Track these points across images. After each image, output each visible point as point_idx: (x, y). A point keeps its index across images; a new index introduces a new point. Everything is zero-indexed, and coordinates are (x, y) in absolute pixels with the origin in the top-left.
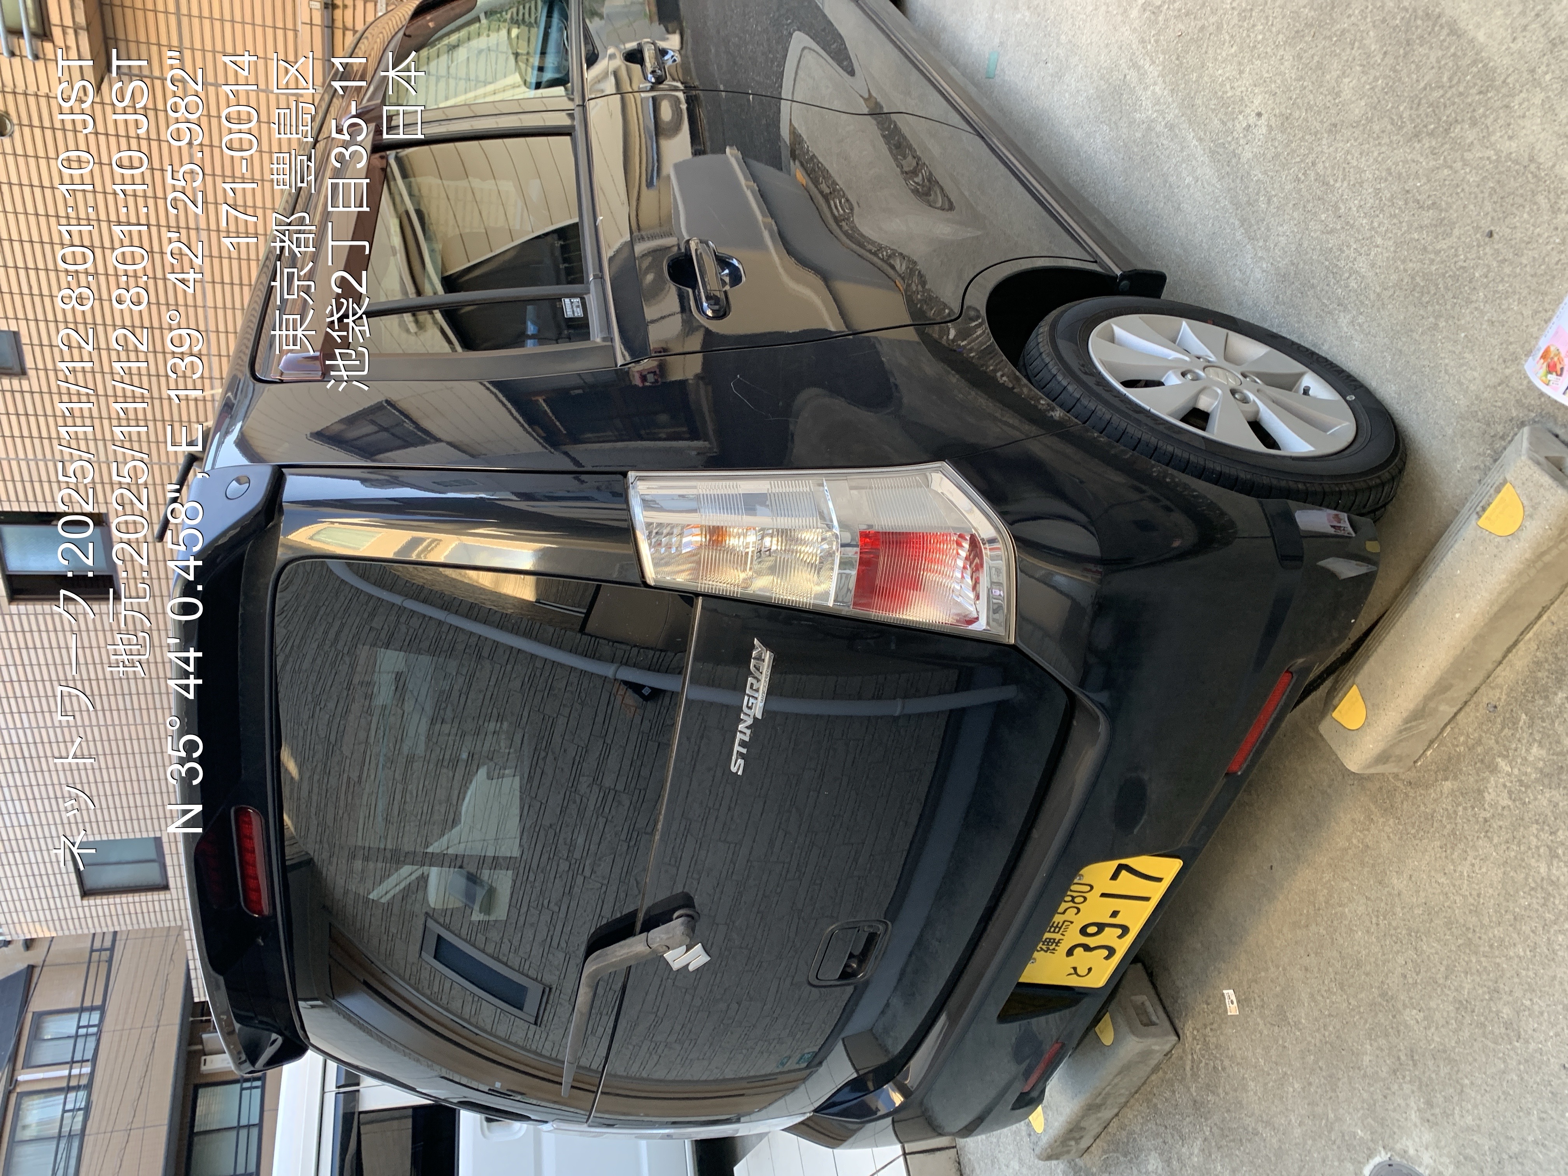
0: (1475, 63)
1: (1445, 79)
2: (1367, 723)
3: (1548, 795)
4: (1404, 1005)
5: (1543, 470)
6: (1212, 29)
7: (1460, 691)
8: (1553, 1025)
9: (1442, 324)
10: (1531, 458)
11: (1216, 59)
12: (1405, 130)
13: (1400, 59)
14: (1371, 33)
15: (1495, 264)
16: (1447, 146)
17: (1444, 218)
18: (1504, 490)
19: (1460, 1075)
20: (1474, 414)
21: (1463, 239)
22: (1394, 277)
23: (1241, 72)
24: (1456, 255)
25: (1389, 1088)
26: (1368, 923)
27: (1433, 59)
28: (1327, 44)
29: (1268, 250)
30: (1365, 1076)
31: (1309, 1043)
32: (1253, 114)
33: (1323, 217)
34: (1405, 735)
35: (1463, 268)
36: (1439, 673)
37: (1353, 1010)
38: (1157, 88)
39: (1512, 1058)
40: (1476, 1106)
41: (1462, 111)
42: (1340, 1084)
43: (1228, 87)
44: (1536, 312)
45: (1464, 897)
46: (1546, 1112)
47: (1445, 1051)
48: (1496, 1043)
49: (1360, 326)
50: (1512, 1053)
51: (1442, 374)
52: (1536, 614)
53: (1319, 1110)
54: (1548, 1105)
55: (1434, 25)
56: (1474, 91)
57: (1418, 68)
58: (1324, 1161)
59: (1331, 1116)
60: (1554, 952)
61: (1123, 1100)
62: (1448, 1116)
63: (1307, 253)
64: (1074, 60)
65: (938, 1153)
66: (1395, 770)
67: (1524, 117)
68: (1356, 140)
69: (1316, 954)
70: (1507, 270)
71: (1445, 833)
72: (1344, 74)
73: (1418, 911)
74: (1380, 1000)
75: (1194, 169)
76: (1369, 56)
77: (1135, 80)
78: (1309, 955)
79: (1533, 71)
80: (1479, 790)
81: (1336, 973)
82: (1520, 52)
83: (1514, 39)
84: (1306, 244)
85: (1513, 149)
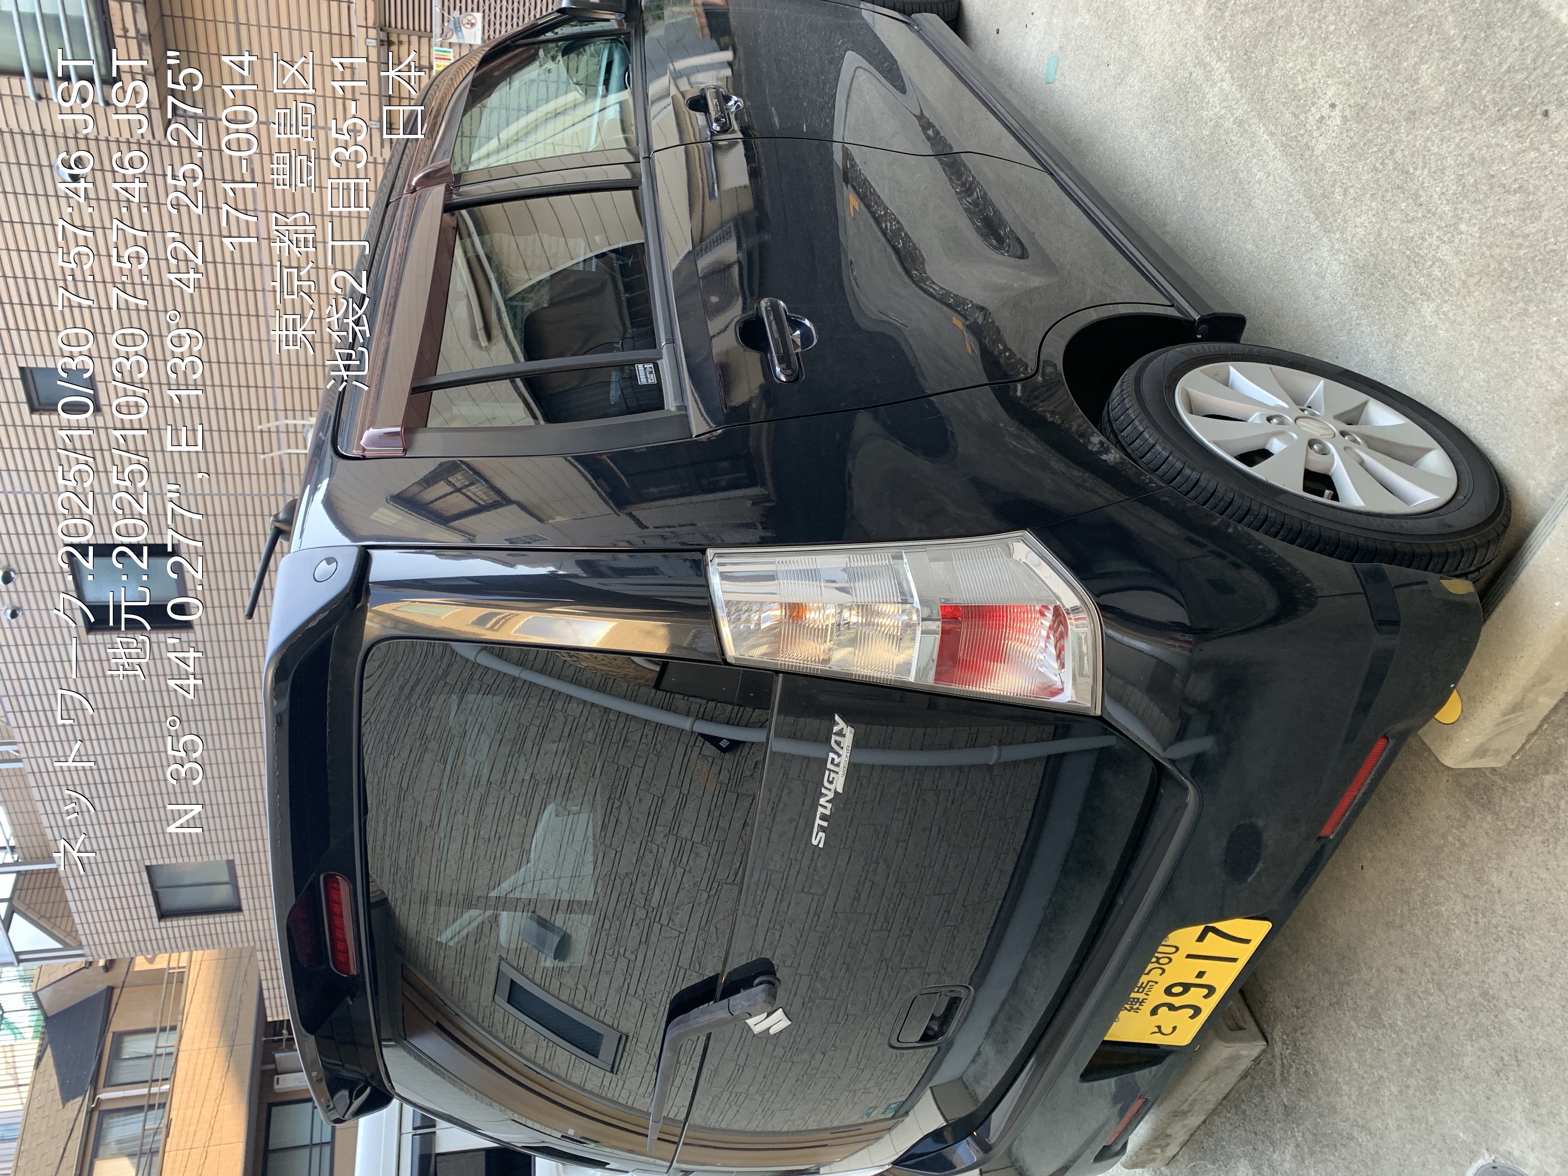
0: (1559, 43)
1: (1529, 61)
2: (1463, 717)
4: (1507, 1004)
6: (1280, 23)
7: (1561, 682)
9: (1532, 309)
11: (1286, 53)
12: (1488, 114)
13: (1481, 43)
14: (1450, 19)
16: (1534, 128)
17: (1532, 201)
21: (1553, 222)
22: (1480, 264)
23: (1313, 64)
24: (1546, 239)
25: (1492, 1090)
26: (1467, 923)
27: (1516, 43)
28: (1403, 31)
29: (1345, 242)
30: (1467, 1077)
31: (1406, 1045)
32: (1327, 106)
33: (1403, 206)
34: (1503, 727)
35: (1554, 251)
37: (1452, 1010)
38: (1225, 85)
41: (1549, 92)
42: (1440, 1086)
43: (1300, 79)
47: (1551, 1051)
49: (1445, 314)
51: (1533, 360)
53: (1418, 1113)
57: (1501, 51)
58: (1424, 1165)
59: (1431, 1119)
61: (1211, 1106)
62: (1554, 1116)
63: (1387, 243)
64: (1137, 61)
66: (1493, 765)
68: (1436, 126)
69: (1412, 954)
71: (1547, 827)
72: (1422, 61)
73: (1521, 908)
74: (1480, 1000)
75: (1265, 165)
76: (1448, 41)
77: (1201, 77)
78: (1404, 955)
81: (1433, 973)
84: (1385, 234)
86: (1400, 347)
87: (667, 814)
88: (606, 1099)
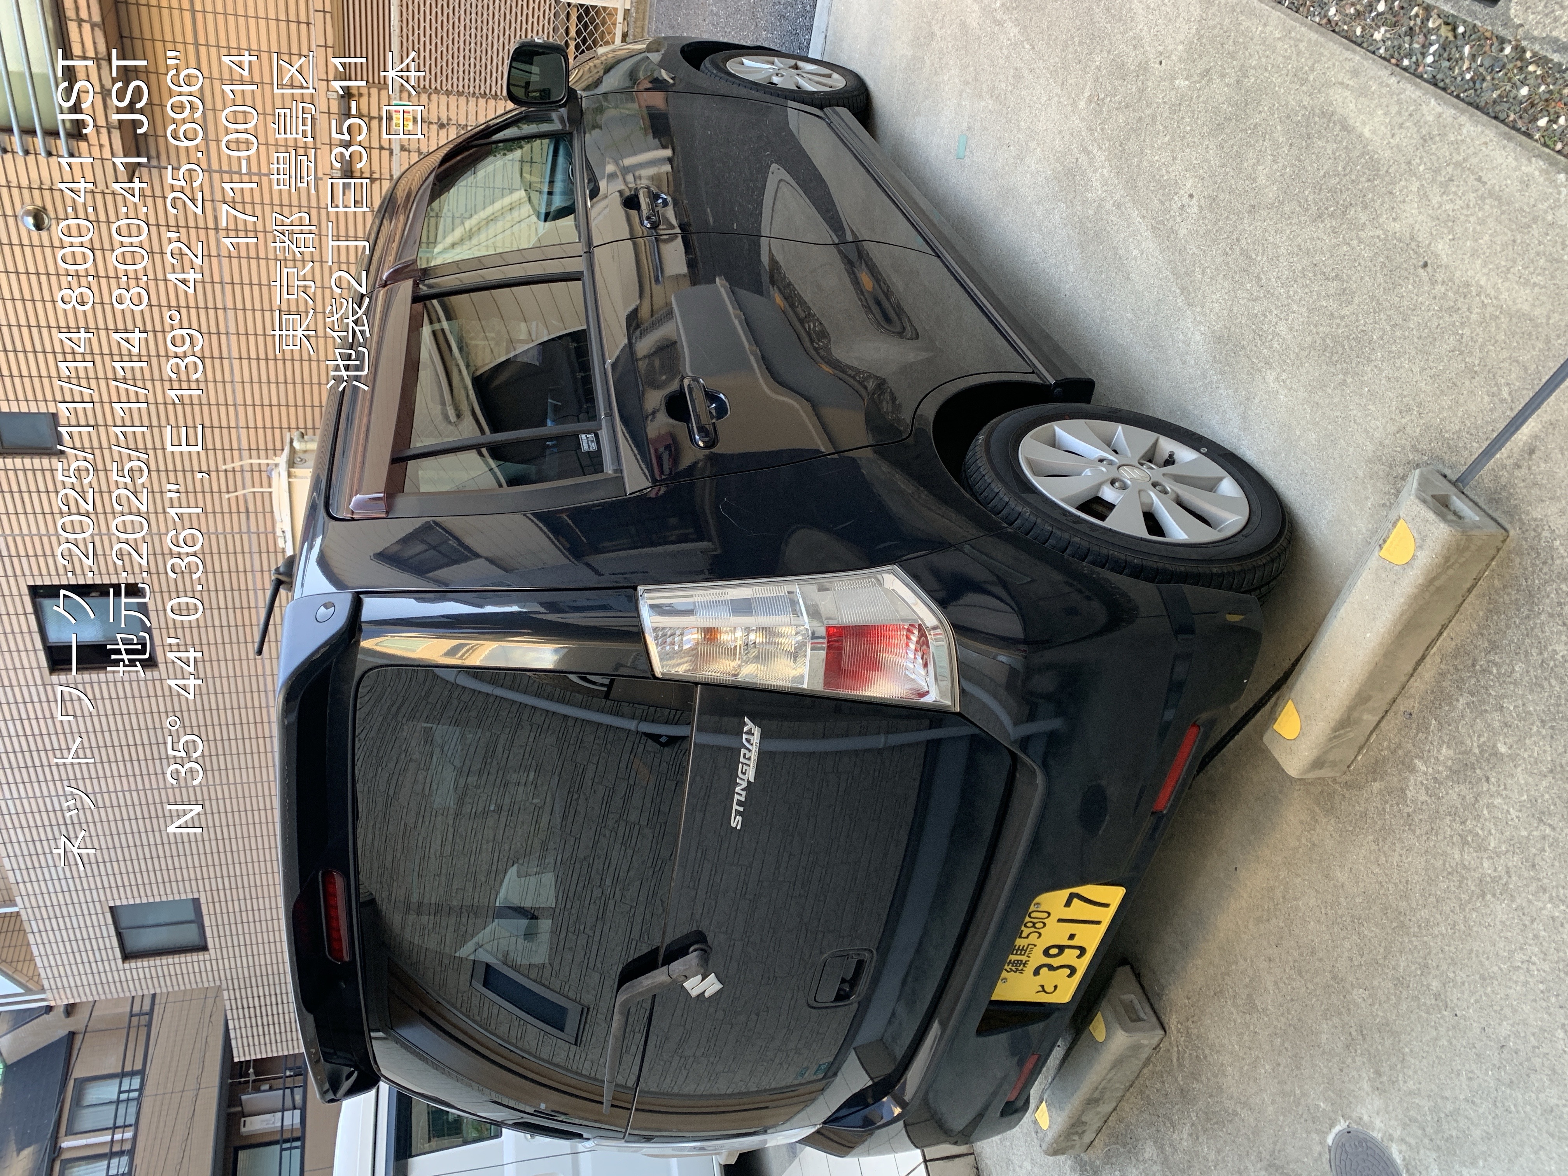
0: (1363, 154)
1: (1340, 169)
2: (1302, 734)
3: (1457, 790)
4: (1352, 985)
5: (1428, 507)
6: (1148, 120)
7: (1380, 701)
8: (1473, 993)
9: (1349, 380)
10: (1419, 497)
11: (1153, 147)
12: (1310, 212)
13: (1303, 150)
14: (1279, 128)
15: (1388, 328)
16: (1345, 226)
17: (1346, 288)
18: (1399, 524)
19: (1401, 1045)
20: (1379, 459)
21: (1362, 306)
22: (1309, 339)
23: (1174, 159)
24: (1357, 320)
25: (1344, 1063)
26: (1319, 915)
27: (1330, 152)
28: (1244, 135)
29: (1205, 315)
30: (1323, 1053)
31: (1276, 1027)
32: (1186, 196)
33: (1248, 286)
34: (1335, 742)
35: (1364, 331)
36: (1357, 686)
37: (1310, 993)
38: (1105, 171)
39: (1442, 1026)
40: (1415, 1072)
41: (1355, 196)
42: (1303, 1062)
43: (1164, 171)
44: (1423, 369)
45: (1395, 884)
46: (1472, 1072)
47: (1388, 1025)
48: (1428, 1013)
49: (1284, 382)
50: (1442, 1021)
51: (1352, 424)
52: (1437, 631)
53: (1287, 1088)
54: (1474, 1066)
55: (1329, 122)
56: (1363, 179)
57: (1318, 158)
58: (1294, 1134)
59: (1298, 1092)
60: (1470, 928)
61: (1120, 1094)
63: (1237, 318)
64: (1033, 144)
65: (957, 1160)
66: (1332, 774)
67: (1404, 202)
68: (1271, 219)
69: (1277, 945)
70: (1398, 333)
71: (1377, 828)
72: (1259, 163)
73: (1359, 900)
74: (1331, 982)
75: (1139, 243)
76: (1278, 146)
77: (1085, 163)
78: (1271, 947)
79: (1409, 163)
80: (1401, 788)
81: (1295, 961)
82: (1398, 146)
83: (1393, 136)
84: (1235, 310)
85: (1397, 230)
86: (1250, 409)
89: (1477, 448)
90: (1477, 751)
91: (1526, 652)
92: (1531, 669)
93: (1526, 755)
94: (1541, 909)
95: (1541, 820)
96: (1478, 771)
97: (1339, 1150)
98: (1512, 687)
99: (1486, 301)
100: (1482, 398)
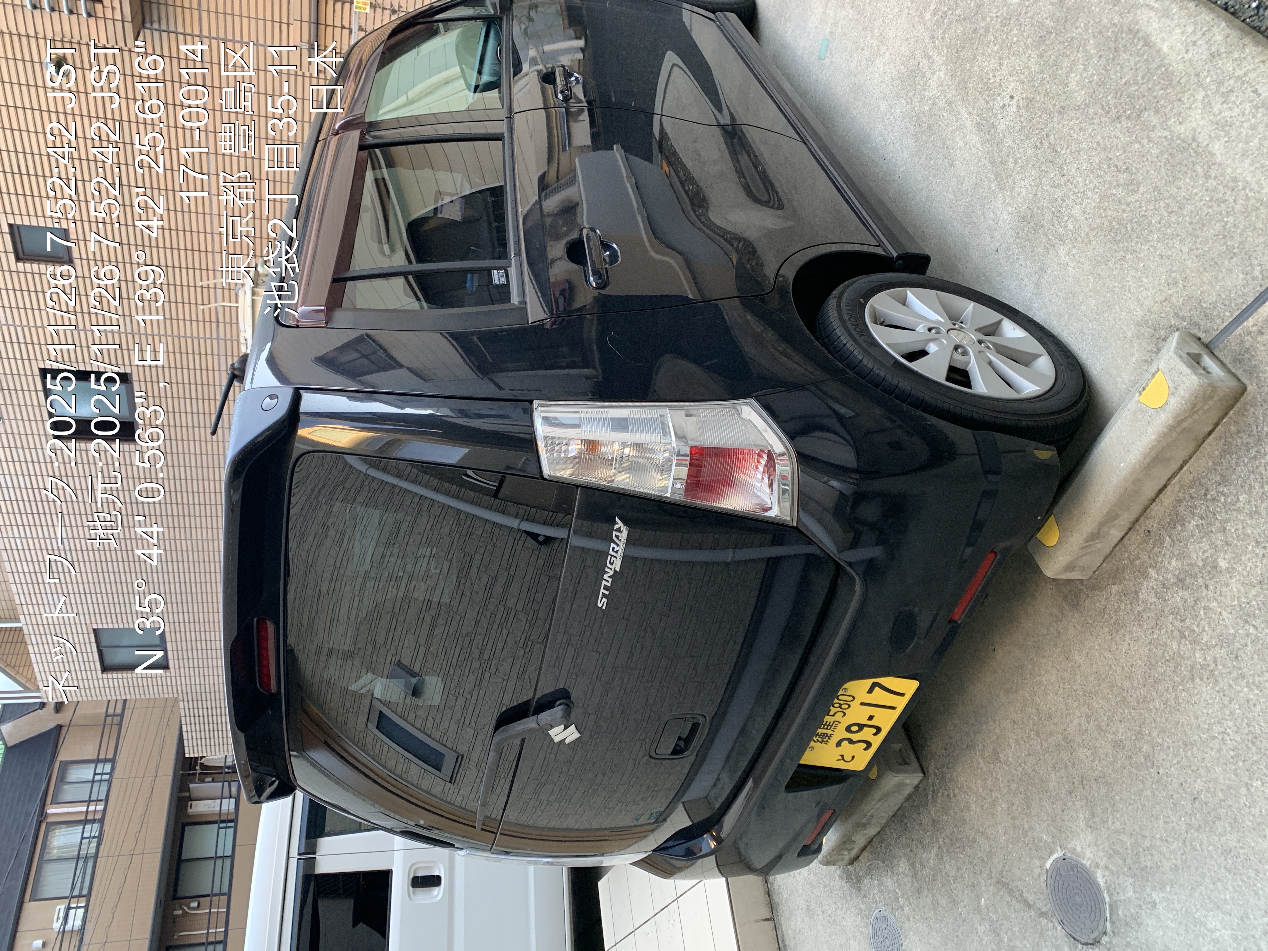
0: (1159, 67)
1: (1139, 78)
2: (1060, 542)
3: (1180, 594)
4: (1079, 745)
5: (1183, 361)
6: (982, 31)
7: (1125, 520)
8: (1176, 756)
9: (1129, 256)
10: (1175, 353)
11: (984, 54)
12: (1111, 114)
13: (1110, 61)
14: (1091, 42)
15: (1166, 214)
16: (1138, 127)
17: (1134, 180)
18: (1157, 375)
19: (1114, 793)
20: (1147, 323)
21: (1145, 195)
22: (1098, 221)
23: (1001, 65)
24: (1140, 207)
25: (1066, 805)
26: (1058, 689)
27: (1132, 64)
28: (1061, 47)
29: (1013, 198)
30: (1050, 797)
31: (1014, 775)
32: (1008, 97)
33: (1052, 175)
34: (1086, 550)
35: (1145, 216)
36: (1109, 506)
37: (1044, 750)
39: (1148, 780)
40: (1123, 815)
41: (1150, 102)
42: (1033, 803)
43: (991, 75)
44: (1191, 250)
45: (1123, 668)
46: (1169, 817)
47: (1104, 777)
48: (1137, 768)
49: (1074, 256)
50: (1148, 776)
51: (1126, 293)
52: (1179, 466)
53: (1018, 822)
54: (1170, 813)
56: (1157, 88)
57: (1122, 68)
58: (1019, 859)
59: (1026, 826)
60: (1179, 704)
61: (884, 821)
62: (1104, 822)
63: (1040, 201)
64: (883, 49)
66: (1080, 577)
67: (1190, 108)
68: (1077, 119)
69: (1021, 711)
70: (1173, 219)
71: (1112, 621)
72: (1072, 71)
73: (1091, 678)
74: (1063, 742)
75: (964, 136)
76: (1089, 57)
77: (926, 66)
78: (1016, 712)
79: (1198, 75)
80: (1136, 592)
81: (1034, 724)
82: (1190, 60)
83: (1187, 51)
84: (1039, 194)
85: (1182, 131)
86: (1043, 278)
87: (499, 588)
88: (446, 801)
89: (1229, 317)
90: (1200, 564)
91: (1250, 485)
92: (1252, 499)
93: (1240, 569)
94: (1239, 692)
95: (1247, 621)
96: (1200, 580)
97: (1055, 873)
98: (1235, 513)
99: (1250, 195)
100: (1238, 276)
